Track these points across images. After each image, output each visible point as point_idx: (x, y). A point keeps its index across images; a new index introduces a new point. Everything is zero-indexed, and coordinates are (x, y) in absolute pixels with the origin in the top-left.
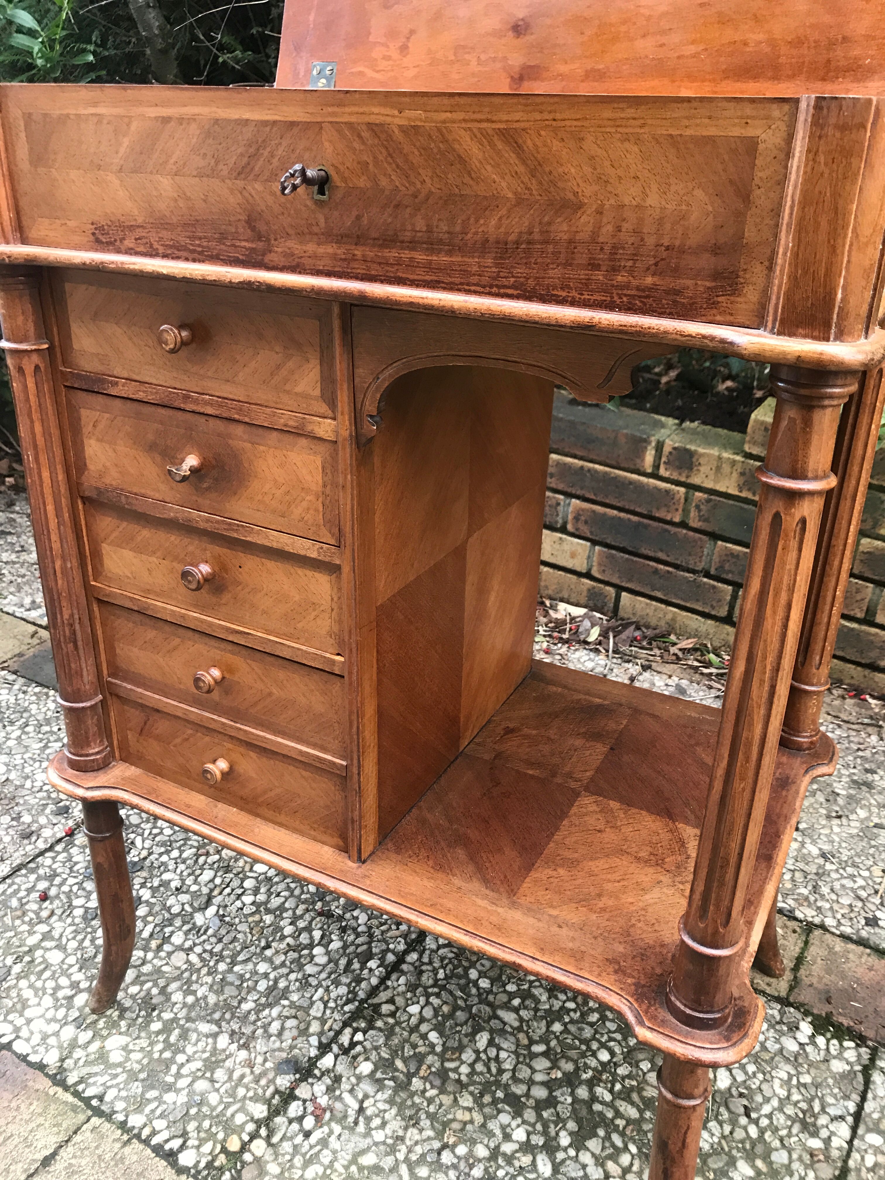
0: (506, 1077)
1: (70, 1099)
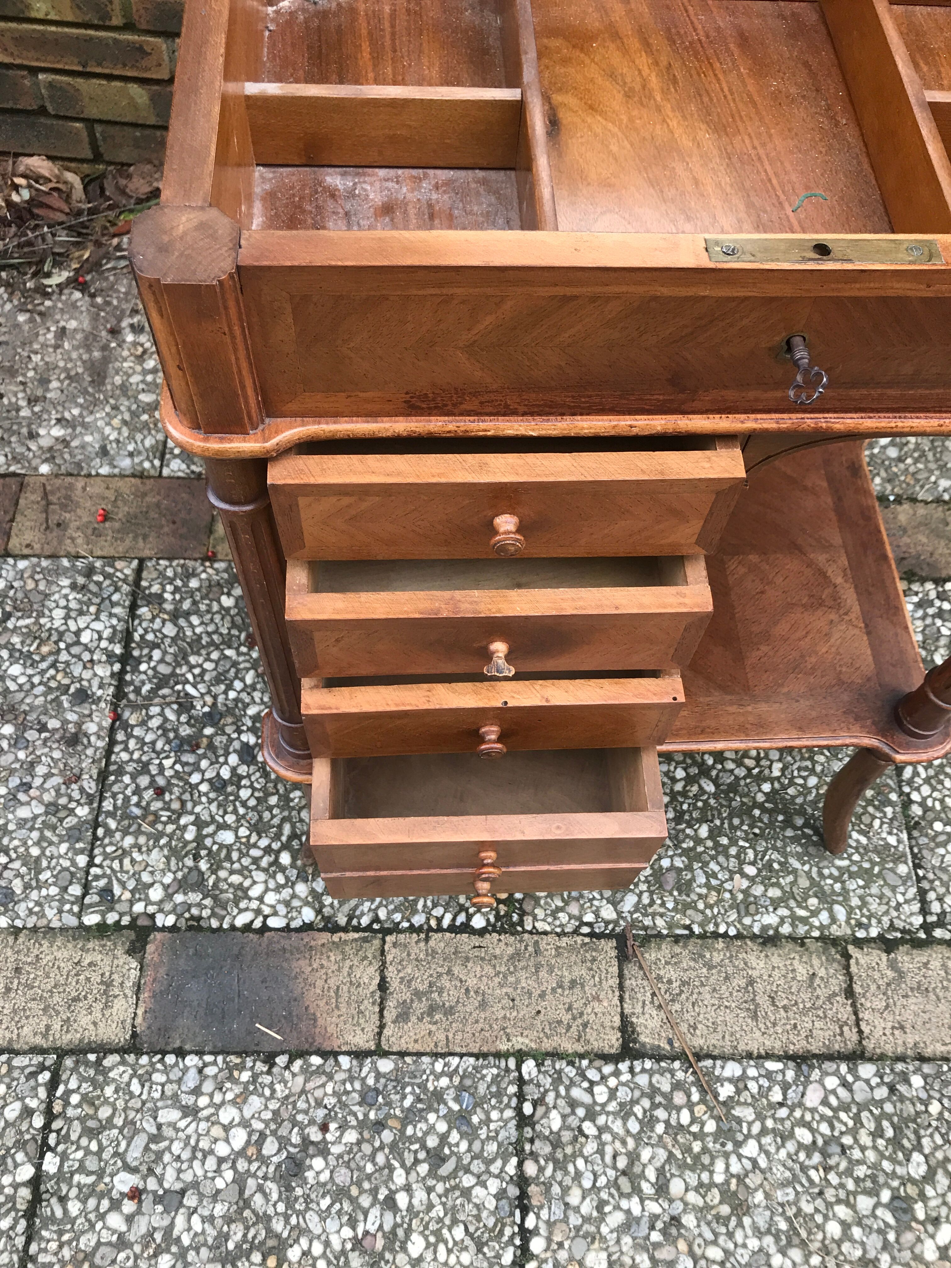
1: (356, 935)
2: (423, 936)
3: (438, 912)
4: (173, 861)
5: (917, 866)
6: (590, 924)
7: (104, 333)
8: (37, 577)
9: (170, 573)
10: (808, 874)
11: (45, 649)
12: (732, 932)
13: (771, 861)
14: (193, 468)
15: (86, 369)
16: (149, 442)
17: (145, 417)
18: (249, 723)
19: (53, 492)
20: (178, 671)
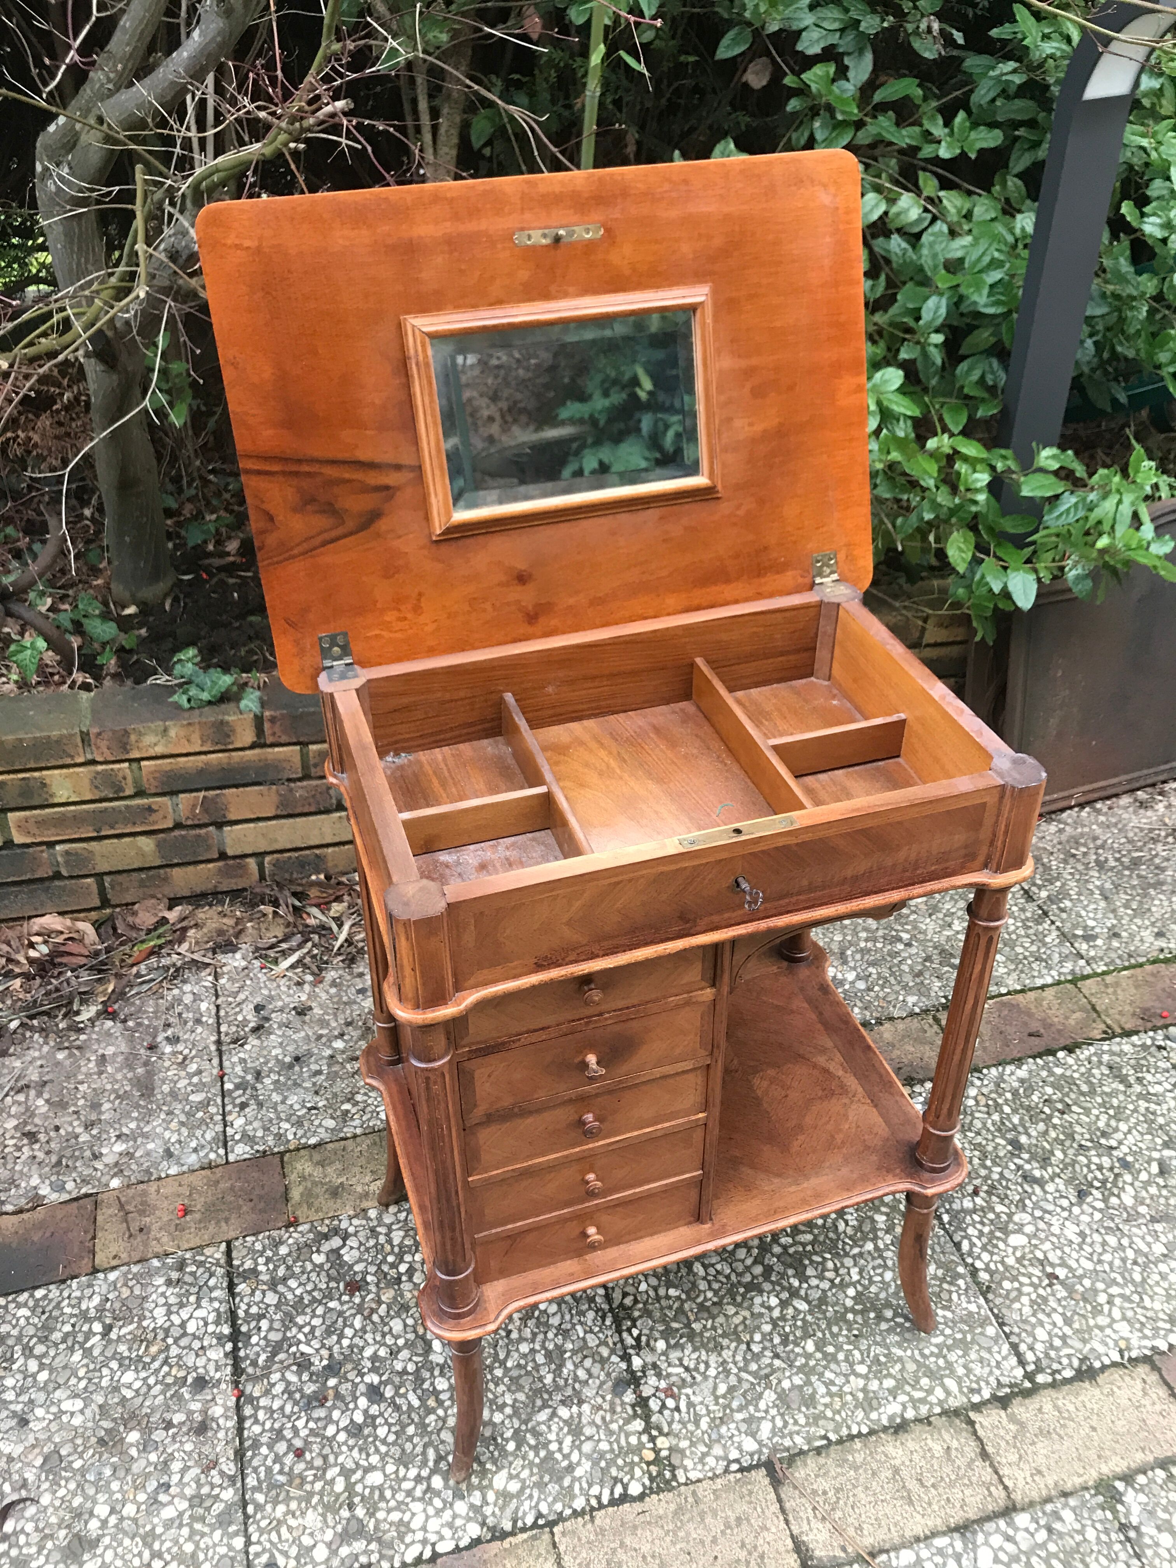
0: (733, 1277)
1: (525, 1536)
2: (587, 1517)
3: (595, 1490)
4: (330, 1517)
5: (1001, 1325)
6: (737, 1461)
7: (142, 1051)
8: (130, 1284)
9: (258, 1246)
10: (912, 1357)
11: (154, 1349)
12: (865, 1430)
13: (876, 1356)
14: (256, 1147)
15: (133, 1086)
16: (209, 1136)
17: (200, 1114)
18: (369, 1365)
19: (128, 1202)
20: (289, 1334)
